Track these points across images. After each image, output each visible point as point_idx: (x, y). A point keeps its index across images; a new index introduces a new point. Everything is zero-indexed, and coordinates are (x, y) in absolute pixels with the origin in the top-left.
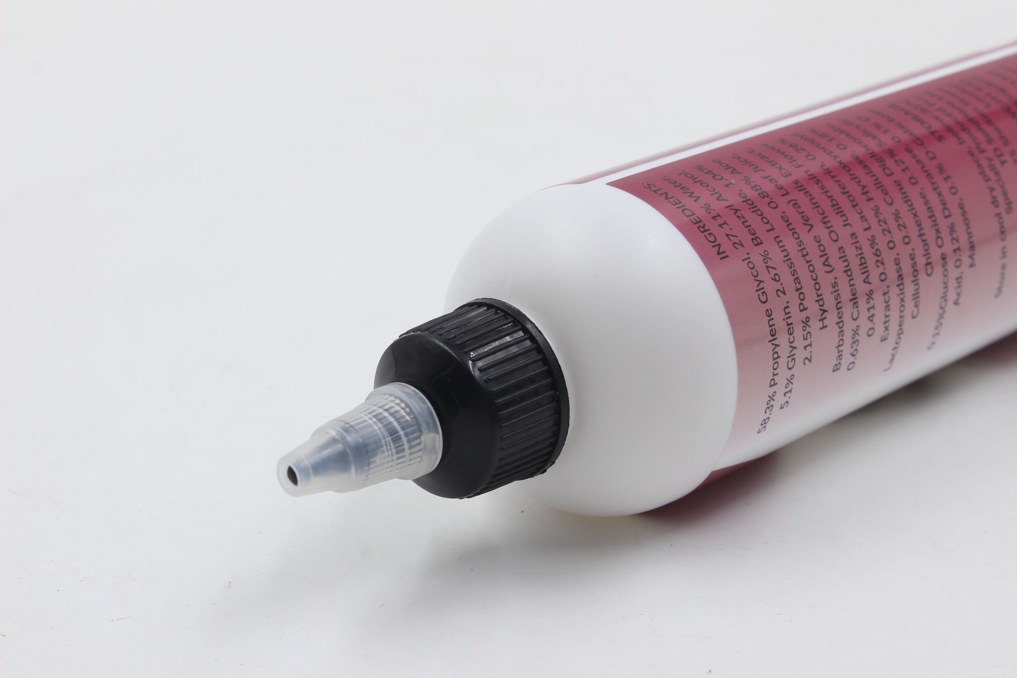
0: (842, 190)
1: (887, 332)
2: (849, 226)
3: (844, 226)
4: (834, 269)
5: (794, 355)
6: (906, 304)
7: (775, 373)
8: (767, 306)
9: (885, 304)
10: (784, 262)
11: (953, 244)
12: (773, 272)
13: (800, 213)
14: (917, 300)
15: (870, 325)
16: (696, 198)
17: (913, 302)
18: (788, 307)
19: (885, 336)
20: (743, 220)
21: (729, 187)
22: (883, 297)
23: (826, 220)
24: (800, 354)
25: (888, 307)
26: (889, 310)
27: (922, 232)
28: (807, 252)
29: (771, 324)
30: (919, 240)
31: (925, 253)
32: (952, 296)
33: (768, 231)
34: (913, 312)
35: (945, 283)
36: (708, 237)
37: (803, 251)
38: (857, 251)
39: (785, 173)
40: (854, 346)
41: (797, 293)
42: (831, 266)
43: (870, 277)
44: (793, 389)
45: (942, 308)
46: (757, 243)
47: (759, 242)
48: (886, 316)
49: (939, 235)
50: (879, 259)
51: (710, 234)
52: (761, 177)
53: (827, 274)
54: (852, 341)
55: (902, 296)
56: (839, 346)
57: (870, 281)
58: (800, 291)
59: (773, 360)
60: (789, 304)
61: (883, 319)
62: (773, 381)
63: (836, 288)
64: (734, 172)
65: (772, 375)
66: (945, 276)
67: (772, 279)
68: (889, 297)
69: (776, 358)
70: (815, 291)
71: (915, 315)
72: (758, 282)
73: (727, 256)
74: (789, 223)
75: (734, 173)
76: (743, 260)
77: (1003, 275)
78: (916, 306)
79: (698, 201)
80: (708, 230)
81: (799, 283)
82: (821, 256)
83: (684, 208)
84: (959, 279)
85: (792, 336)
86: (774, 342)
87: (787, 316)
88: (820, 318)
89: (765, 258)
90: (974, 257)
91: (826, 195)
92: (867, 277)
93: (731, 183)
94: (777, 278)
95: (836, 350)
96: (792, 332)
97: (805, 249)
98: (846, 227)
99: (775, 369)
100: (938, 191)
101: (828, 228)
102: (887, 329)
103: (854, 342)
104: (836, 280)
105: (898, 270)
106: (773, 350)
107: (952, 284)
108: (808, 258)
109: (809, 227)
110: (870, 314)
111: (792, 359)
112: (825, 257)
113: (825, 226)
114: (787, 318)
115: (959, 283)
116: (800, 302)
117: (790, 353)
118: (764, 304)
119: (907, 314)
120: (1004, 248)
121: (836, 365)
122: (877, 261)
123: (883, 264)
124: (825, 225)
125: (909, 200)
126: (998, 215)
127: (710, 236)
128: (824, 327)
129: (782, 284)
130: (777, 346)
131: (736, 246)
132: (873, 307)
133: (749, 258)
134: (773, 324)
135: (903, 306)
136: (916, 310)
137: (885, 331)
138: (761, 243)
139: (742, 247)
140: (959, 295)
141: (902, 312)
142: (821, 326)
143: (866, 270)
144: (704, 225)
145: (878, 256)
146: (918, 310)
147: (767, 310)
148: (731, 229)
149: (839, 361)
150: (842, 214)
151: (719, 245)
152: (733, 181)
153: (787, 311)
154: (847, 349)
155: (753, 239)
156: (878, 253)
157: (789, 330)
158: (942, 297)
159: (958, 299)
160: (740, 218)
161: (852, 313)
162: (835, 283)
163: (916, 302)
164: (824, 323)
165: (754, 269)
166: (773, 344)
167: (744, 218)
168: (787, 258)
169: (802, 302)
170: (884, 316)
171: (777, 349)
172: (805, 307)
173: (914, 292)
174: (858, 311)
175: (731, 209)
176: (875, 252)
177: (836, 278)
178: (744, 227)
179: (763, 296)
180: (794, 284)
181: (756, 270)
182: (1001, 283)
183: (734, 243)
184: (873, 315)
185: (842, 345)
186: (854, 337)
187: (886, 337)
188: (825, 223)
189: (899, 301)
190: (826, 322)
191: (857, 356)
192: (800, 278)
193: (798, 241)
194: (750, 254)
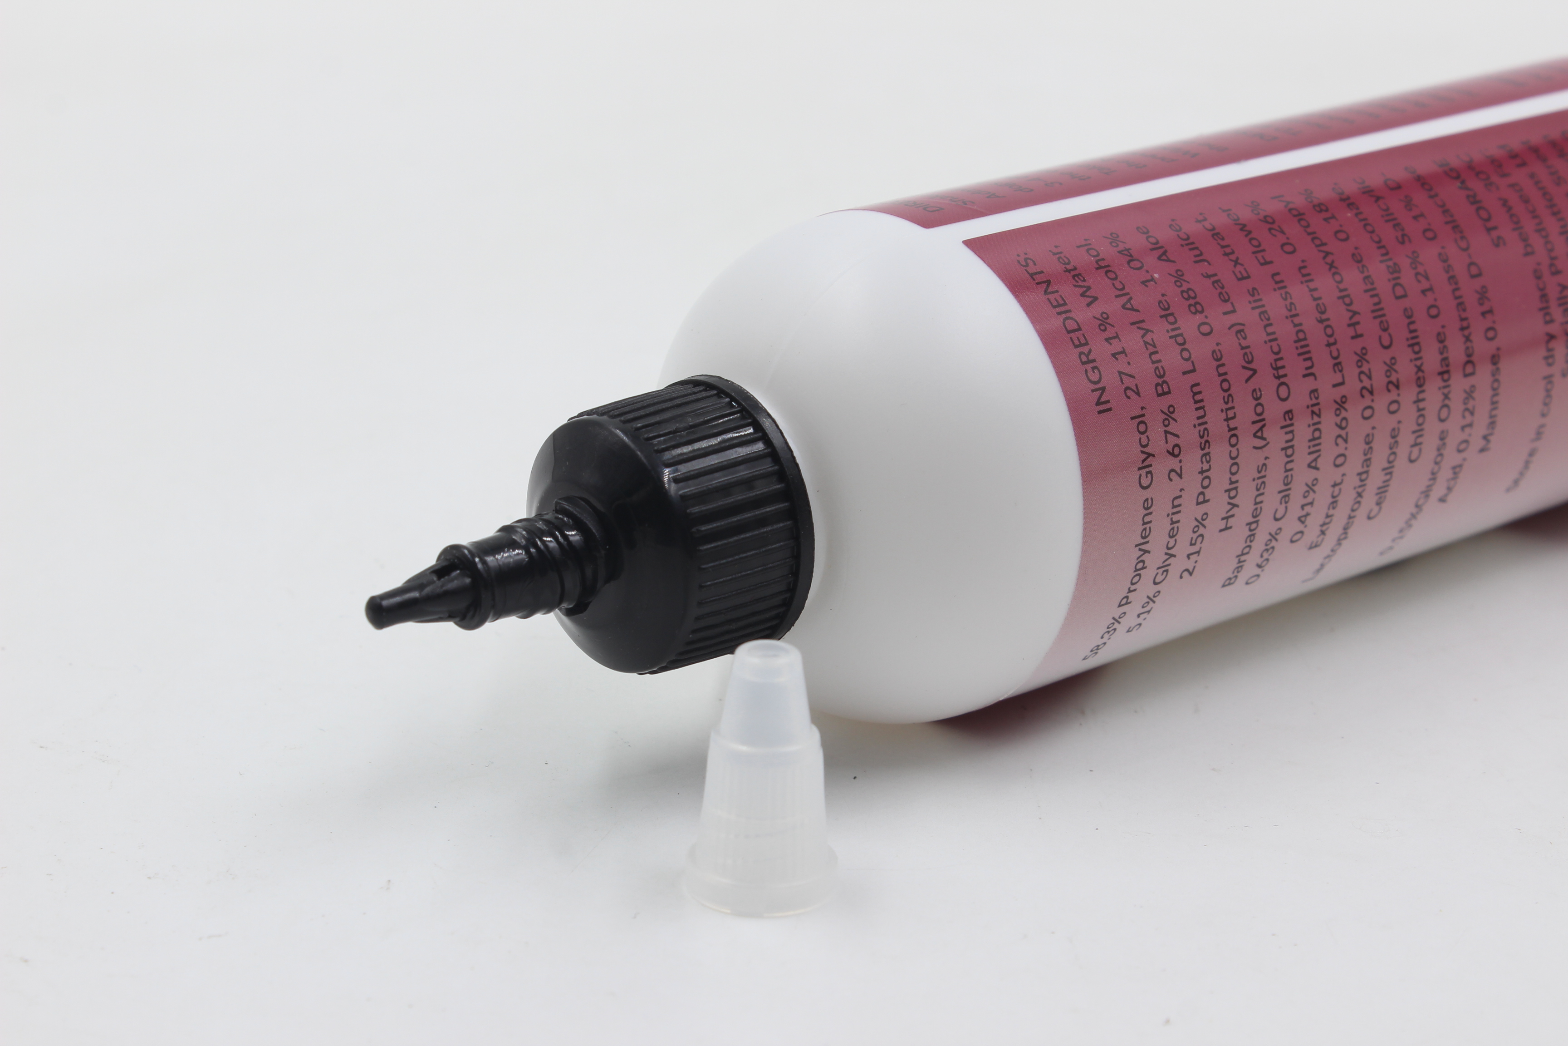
0: (1318, 315)
1: (1322, 536)
2: (1312, 378)
3: (1305, 376)
4: (1268, 443)
5: (1169, 565)
6: (1363, 501)
7: (1131, 589)
8: (1147, 494)
9: (1331, 500)
10: (1195, 426)
11: (1464, 417)
12: (1172, 440)
13: (1243, 348)
14: (1383, 495)
15: (1300, 527)
16: (1091, 299)
17: (1376, 498)
18: (1180, 497)
19: (1317, 542)
20: (1151, 349)
21: (1147, 286)
22: (1331, 489)
23: (1279, 364)
24: (1178, 565)
25: (1334, 504)
26: (1334, 508)
27: (1421, 396)
28: (1235, 413)
29: (1145, 521)
30: (1414, 408)
31: (1417, 428)
32: (1439, 490)
33: (1184, 373)
34: (1371, 511)
35: (1433, 473)
36: (1090, 373)
37: (1229, 412)
38: (1312, 418)
39: (1240, 272)
40: (1266, 555)
41: (1201, 477)
42: (1264, 439)
43: (1319, 460)
44: (1153, 610)
45: (1417, 506)
46: (1162, 392)
47: (1166, 389)
48: (1328, 516)
49: (1447, 402)
50: (1343, 433)
51: (1093, 368)
52: (1202, 274)
53: (1255, 451)
54: (1264, 547)
55: (1360, 490)
56: (1243, 554)
57: (1318, 466)
58: (1205, 474)
59: (1135, 571)
60: (1183, 493)
61: (1321, 519)
62: (1125, 600)
63: (1263, 473)
64: (1164, 257)
65: (1127, 591)
66: (1436, 463)
67: (1168, 452)
68: (1340, 490)
69: (1140, 568)
70: (1229, 475)
71: (1372, 515)
72: (1145, 456)
73: (1110, 409)
74: (1221, 362)
75: (1163, 260)
76: (1132, 418)
77: (1527, 464)
78: (1378, 504)
79: (1092, 306)
80: (1094, 361)
81: (1208, 462)
82: (1254, 423)
83: (1068, 315)
84: (1456, 470)
85: (1174, 539)
86: (1142, 547)
87: (1175, 510)
88: (1224, 515)
89: (1170, 415)
90: (1491, 438)
91: (1292, 321)
92: (1315, 460)
93: (1152, 279)
94: (1176, 451)
95: (1237, 560)
96: (1175, 534)
97: (1233, 408)
98: (1307, 378)
99: (1132, 584)
100: (1466, 332)
101: (1278, 377)
102: (1323, 533)
103: (1267, 550)
104: (1267, 462)
105: (1366, 452)
106: (1138, 559)
107: (1445, 473)
108: (1232, 424)
109: (1250, 373)
110: (1304, 513)
111: (1164, 571)
112: (1260, 424)
113: (1274, 374)
114: (1173, 514)
115: (1455, 473)
116: (1201, 490)
117: (1164, 562)
118: (1145, 490)
119: (1362, 513)
120: (1542, 426)
121: (1230, 579)
122: (1339, 436)
123: (1346, 441)
124: (1275, 372)
125: (1418, 344)
126: (1548, 378)
127: (1094, 372)
128: (1227, 528)
129: (1180, 461)
130: (1146, 552)
131: (1129, 393)
132: (1311, 504)
133: (1143, 415)
134: (1149, 520)
135: (1359, 502)
136: (1376, 509)
137: (1318, 536)
138: (1169, 392)
139: (1137, 396)
140: (1449, 489)
141: (1353, 510)
142: (1223, 527)
143: (1317, 448)
144: (1090, 351)
145: (1342, 428)
146: (1380, 509)
147: (1147, 500)
148: (1129, 363)
149: (1236, 574)
150: (1307, 356)
151: (1103, 389)
152: (1156, 276)
153: (1176, 502)
154: (1253, 558)
155: (1157, 385)
156: (1344, 424)
157: (1172, 531)
158: (1422, 493)
159: (1446, 495)
160: (1148, 346)
161: (1277, 510)
162: (1264, 465)
163: (1380, 498)
164: (1229, 522)
165: (1146, 435)
166: (1140, 550)
167: (1155, 346)
168: (1200, 421)
169: (1203, 490)
170: (1324, 515)
171: (1145, 557)
172: (1207, 498)
173: (1381, 485)
174: (1286, 508)
175: (1139, 328)
176: (1339, 423)
177: (1266, 458)
178: (1150, 362)
179: (1147, 477)
180: (1200, 463)
181: (1147, 436)
182: (1522, 474)
183: (1127, 388)
184: (1308, 514)
185: (1248, 553)
186: (1268, 543)
187: (1319, 543)
188: (1277, 369)
189: (1355, 495)
190: (1231, 522)
191: (1266, 568)
192: (1211, 455)
193: (1226, 394)
194: (1146, 409)
